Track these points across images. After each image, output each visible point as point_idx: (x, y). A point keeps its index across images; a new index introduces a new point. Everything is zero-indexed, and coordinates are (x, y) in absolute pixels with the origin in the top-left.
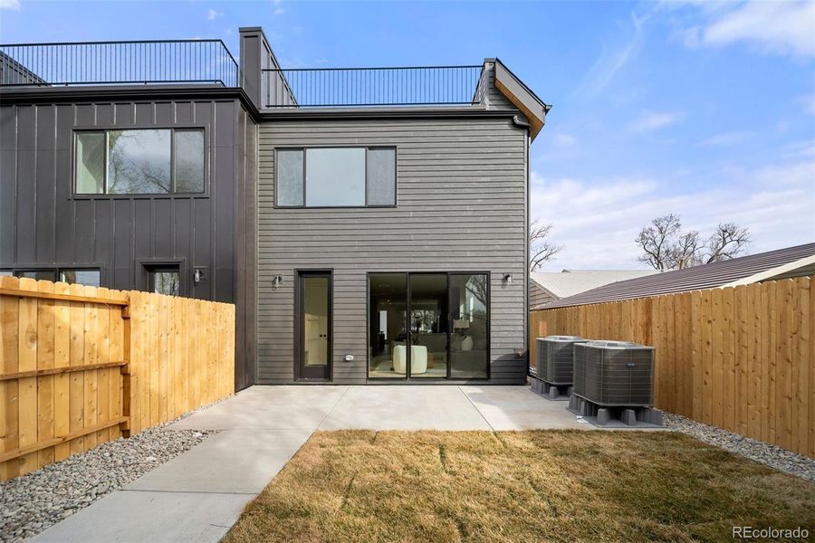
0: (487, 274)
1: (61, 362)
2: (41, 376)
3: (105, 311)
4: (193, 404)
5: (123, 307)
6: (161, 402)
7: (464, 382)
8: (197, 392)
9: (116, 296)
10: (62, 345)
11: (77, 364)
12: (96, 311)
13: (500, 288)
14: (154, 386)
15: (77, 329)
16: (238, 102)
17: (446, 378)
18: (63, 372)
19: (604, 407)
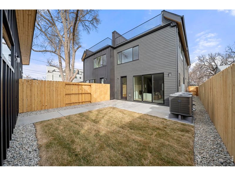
0: (163, 73)
1: (83, 92)
2: (81, 94)
3: (88, 86)
4: (101, 101)
5: (90, 85)
6: (96, 99)
7: (156, 104)
8: (102, 99)
9: (90, 84)
10: (83, 90)
11: (85, 93)
12: (87, 86)
13: (167, 77)
14: (95, 97)
15: (85, 89)
16: (110, 47)
17: (151, 102)
18: (83, 93)
19: (180, 115)
